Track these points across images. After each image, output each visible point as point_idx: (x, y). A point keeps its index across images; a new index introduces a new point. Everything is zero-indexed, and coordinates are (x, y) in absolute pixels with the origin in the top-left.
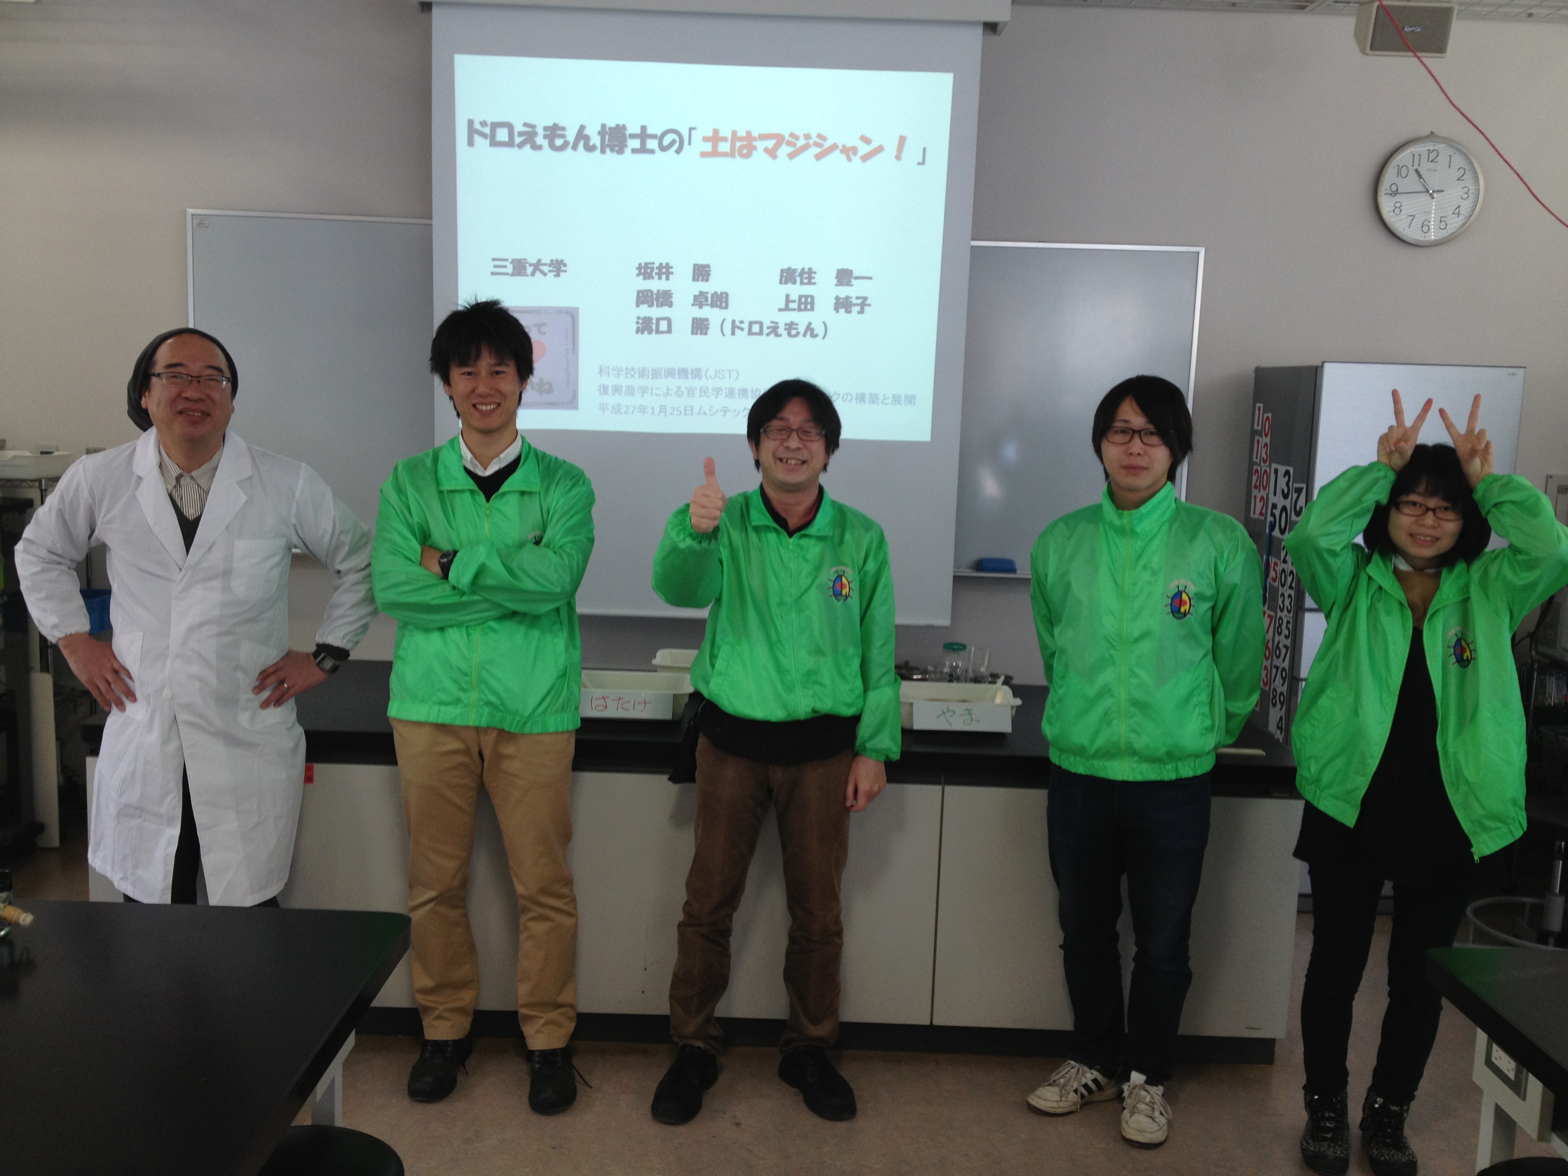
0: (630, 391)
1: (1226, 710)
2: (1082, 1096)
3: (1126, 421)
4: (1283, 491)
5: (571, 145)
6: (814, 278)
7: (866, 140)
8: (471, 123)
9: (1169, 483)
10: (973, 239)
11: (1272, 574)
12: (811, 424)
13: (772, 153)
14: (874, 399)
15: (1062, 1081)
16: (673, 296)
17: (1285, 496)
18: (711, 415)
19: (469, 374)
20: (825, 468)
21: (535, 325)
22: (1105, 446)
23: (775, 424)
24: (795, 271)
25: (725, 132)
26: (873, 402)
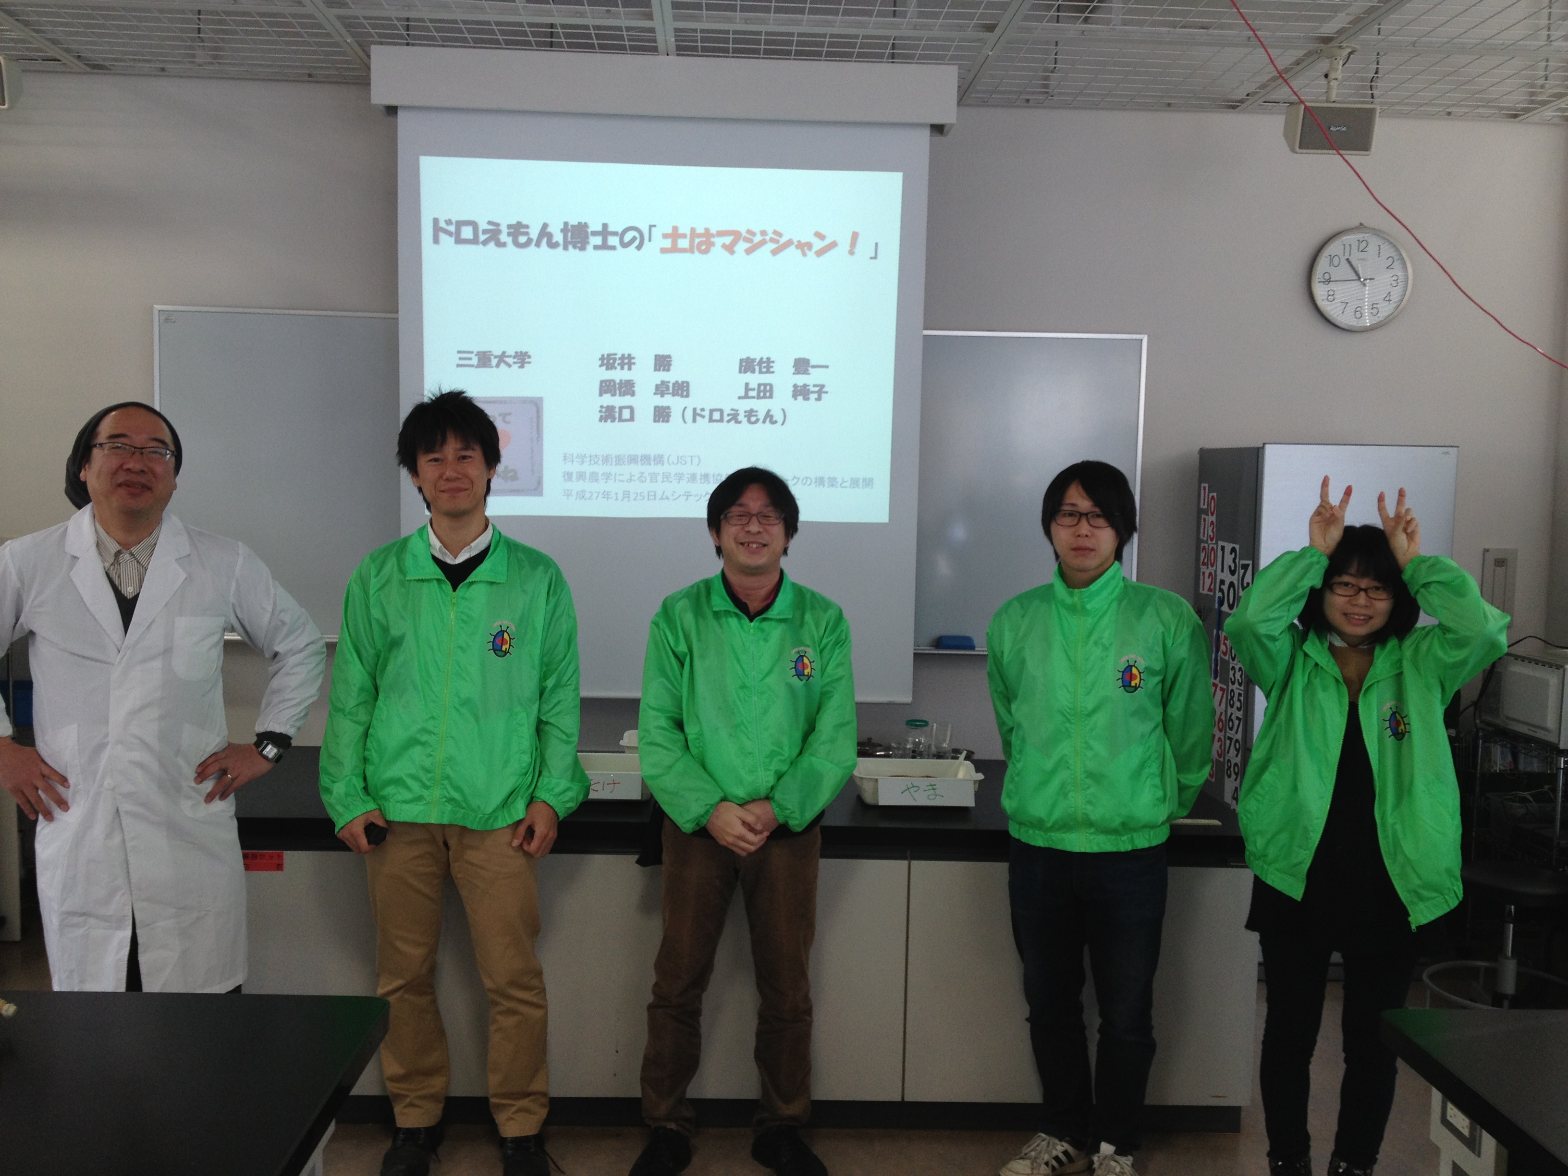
0: (594, 477)
1: (1179, 781)
2: (1054, 1168)
3: (1073, 505)
4: (1230, 567)
5: (534, 243)
6: (772, 367)
7: (820, 236)
8: (436, 221)
9: (1116, 563)
10: (925, 329)
11: (1223, 648)
12: (770, 509)
13: (730, 249)
14: (833, 482)
15: (1033, 1153)
16: (636, 385)
17: (1233, 573)
18: (674, 500)
19: (436, 460)
20: (785, 551)
21: (500, 415)
22: (1054, 528)
23: (735, 510)
24: (753, 360)
25: (684, 229)
26: (832, 485)
